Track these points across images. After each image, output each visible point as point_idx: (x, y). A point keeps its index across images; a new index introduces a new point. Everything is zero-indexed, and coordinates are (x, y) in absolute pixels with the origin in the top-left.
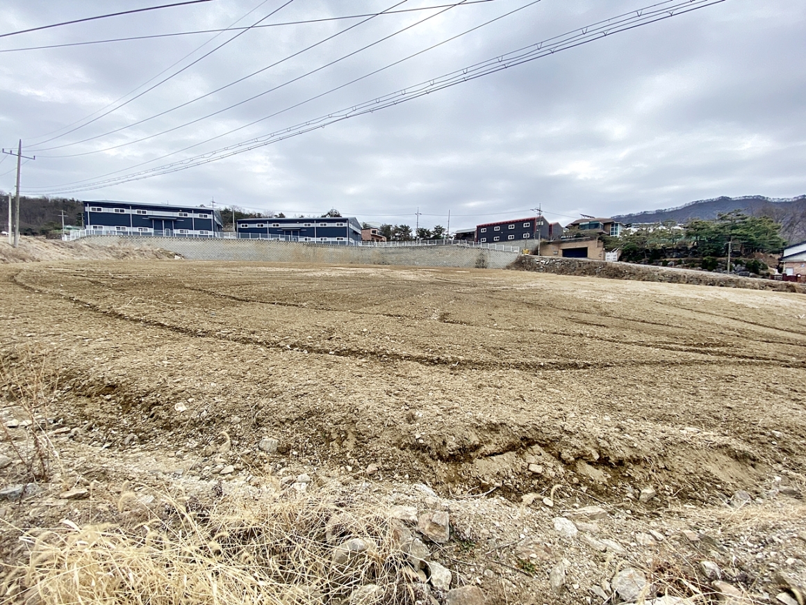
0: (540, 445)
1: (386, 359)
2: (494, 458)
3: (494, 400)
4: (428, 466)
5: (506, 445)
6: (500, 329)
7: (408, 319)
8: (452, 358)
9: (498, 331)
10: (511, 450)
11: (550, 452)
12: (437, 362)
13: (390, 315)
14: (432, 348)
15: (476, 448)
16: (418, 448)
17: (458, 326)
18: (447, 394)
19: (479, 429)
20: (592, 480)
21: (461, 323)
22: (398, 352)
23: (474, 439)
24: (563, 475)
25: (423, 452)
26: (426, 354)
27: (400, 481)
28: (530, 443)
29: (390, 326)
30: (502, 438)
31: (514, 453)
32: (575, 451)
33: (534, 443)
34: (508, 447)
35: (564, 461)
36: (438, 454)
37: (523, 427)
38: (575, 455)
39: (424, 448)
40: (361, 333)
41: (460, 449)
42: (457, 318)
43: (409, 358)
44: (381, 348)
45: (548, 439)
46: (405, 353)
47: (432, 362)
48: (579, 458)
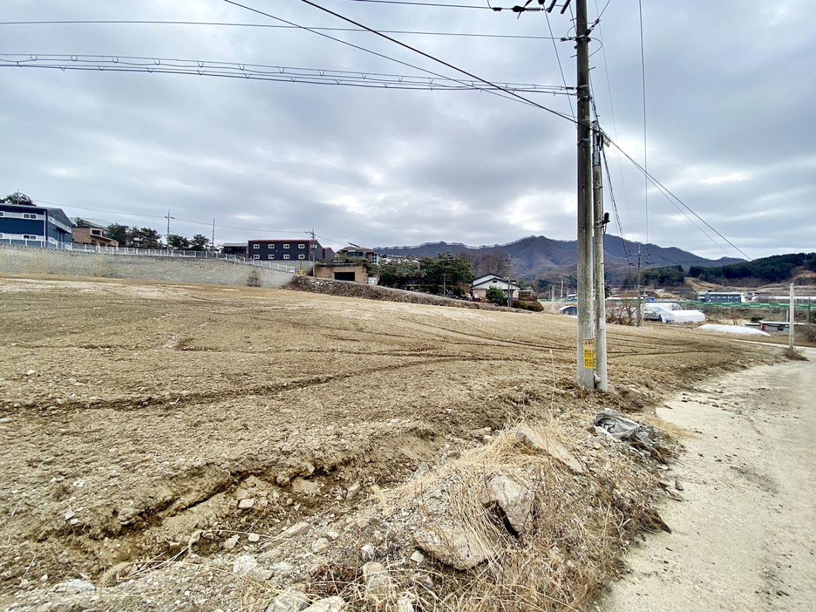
0: (256, 475)
1: (53, 412)
2: (194, 509)
3: (210, 437)
4: (86, 552)
5: (213, 488)
6: (254, 352)
7: (121, 350)
8: (171, 394)
9: (250, 355)
10: (219, 492)
11: (266, 480)
12: (147, 403)
13: (93, 347)
14: (148, 385)
15: (168, 504)
16: (69, 532)
17: (202, 353)
18: (142, 444)
19: (174, 479)
20: (306, 495)
21: (206, 349)
22: (83, 398)
23: (165, 493)
24: (277, 500)
25: (79, 533)
26: (134, 395)
27: (31, 587)
28: (242, 476)
29: (85, 362)
30: (209, 481)
31: (223, 494)
32: (291, 471)
33: (248, 475)
34: (214, 489)
35: (280, 485)
36: (104, 530)
37: (236, 460)
38: (291, 474)
39: (79, 530)
40: (22, 377)
41: (141, 514)
42: (202, 344)
43: (99, 405)
44: (50, 396)
45: (264, 466)
46: (94, 398)
47: (139, 404)
48: (293, 477)
